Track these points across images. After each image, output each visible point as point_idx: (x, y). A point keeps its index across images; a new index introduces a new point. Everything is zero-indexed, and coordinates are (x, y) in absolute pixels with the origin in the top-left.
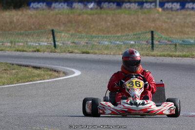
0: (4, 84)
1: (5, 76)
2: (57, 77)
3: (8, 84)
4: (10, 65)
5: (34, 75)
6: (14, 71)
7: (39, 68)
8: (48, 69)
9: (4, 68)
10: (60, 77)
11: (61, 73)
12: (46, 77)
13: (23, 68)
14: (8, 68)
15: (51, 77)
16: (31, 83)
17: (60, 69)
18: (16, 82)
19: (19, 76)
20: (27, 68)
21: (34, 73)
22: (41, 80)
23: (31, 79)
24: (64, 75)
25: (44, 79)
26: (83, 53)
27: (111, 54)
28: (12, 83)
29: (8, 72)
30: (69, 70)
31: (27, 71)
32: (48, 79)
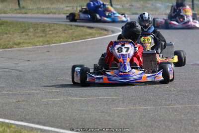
0: (60, 42)
1: (63, 35)
2: (106, 35)
3: (64, 42)
4: (69, 26)
5: (86, 33)
6: (71, 31)
7: (92, 28)
8: (99, 28)
9: (63, 29)
10: (108, 35)
11: (110, 31)
12: (97, 35)
13: (79, 28)
14: (67, 29)
15: (101, 35)
16: (83, 40)
17: (109, 28)
18: (71, 40)
19: (74, 35)
20: (82, 28)
21: (87, 32)
22: (92, 38)
23: (84, 37)
24: (111, 33)
25: (94, 37)
26: (133, 14)
27: (156, 14)
28: (67, 41)
29: (66, 32)
30: (117, 29)
31: (82, 30)
32: (98, 37)
